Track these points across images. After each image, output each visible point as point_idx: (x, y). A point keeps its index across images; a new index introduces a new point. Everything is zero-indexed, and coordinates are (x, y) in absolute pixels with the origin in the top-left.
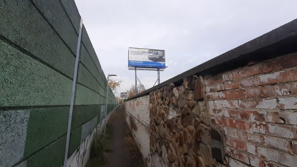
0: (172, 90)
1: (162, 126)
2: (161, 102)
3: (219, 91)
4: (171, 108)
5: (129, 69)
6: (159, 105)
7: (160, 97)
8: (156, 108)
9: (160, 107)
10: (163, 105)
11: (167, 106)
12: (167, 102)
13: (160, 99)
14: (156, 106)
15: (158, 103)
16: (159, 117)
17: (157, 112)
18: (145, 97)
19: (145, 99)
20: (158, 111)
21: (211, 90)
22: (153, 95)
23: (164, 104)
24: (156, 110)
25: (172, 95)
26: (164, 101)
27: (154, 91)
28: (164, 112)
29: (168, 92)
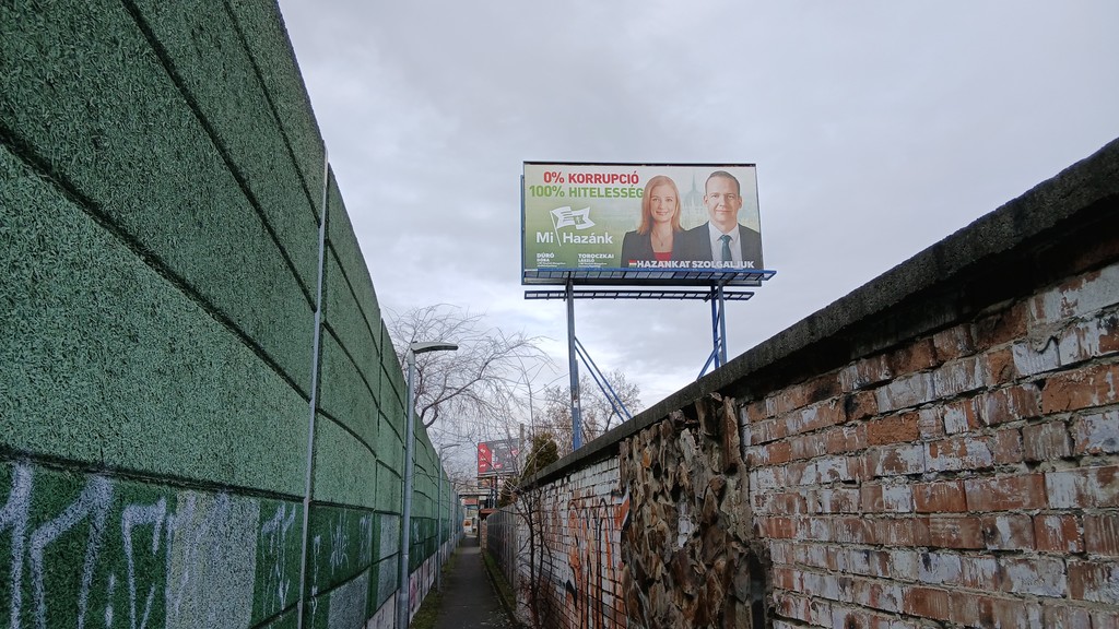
0: (678, 435)
1: (659, 587)
2: (655, 487)
3: (763, 444)
4: (683, 508)
5: (528, 295)
6: (651, 501)
7: (651, 466)
8: (641, 515)
9: (653, 508)
10: (660, 498)
11: (670, 503)
12: (669, 484)
13: (651, 475)
14: (641, 506)
15: (646, 488)
16: (651, 553)
17: (646, 533)
18: (604, 466)
19: (607, 477)
20: (649, 527)
21: (754, 443)
22: (631, 456)
23: (663, 493)
24: (640, 520)
25: (679, 455)
26: (662, 482)
27: (631, 437)
28: (664, 524)
29: (670, 446)
